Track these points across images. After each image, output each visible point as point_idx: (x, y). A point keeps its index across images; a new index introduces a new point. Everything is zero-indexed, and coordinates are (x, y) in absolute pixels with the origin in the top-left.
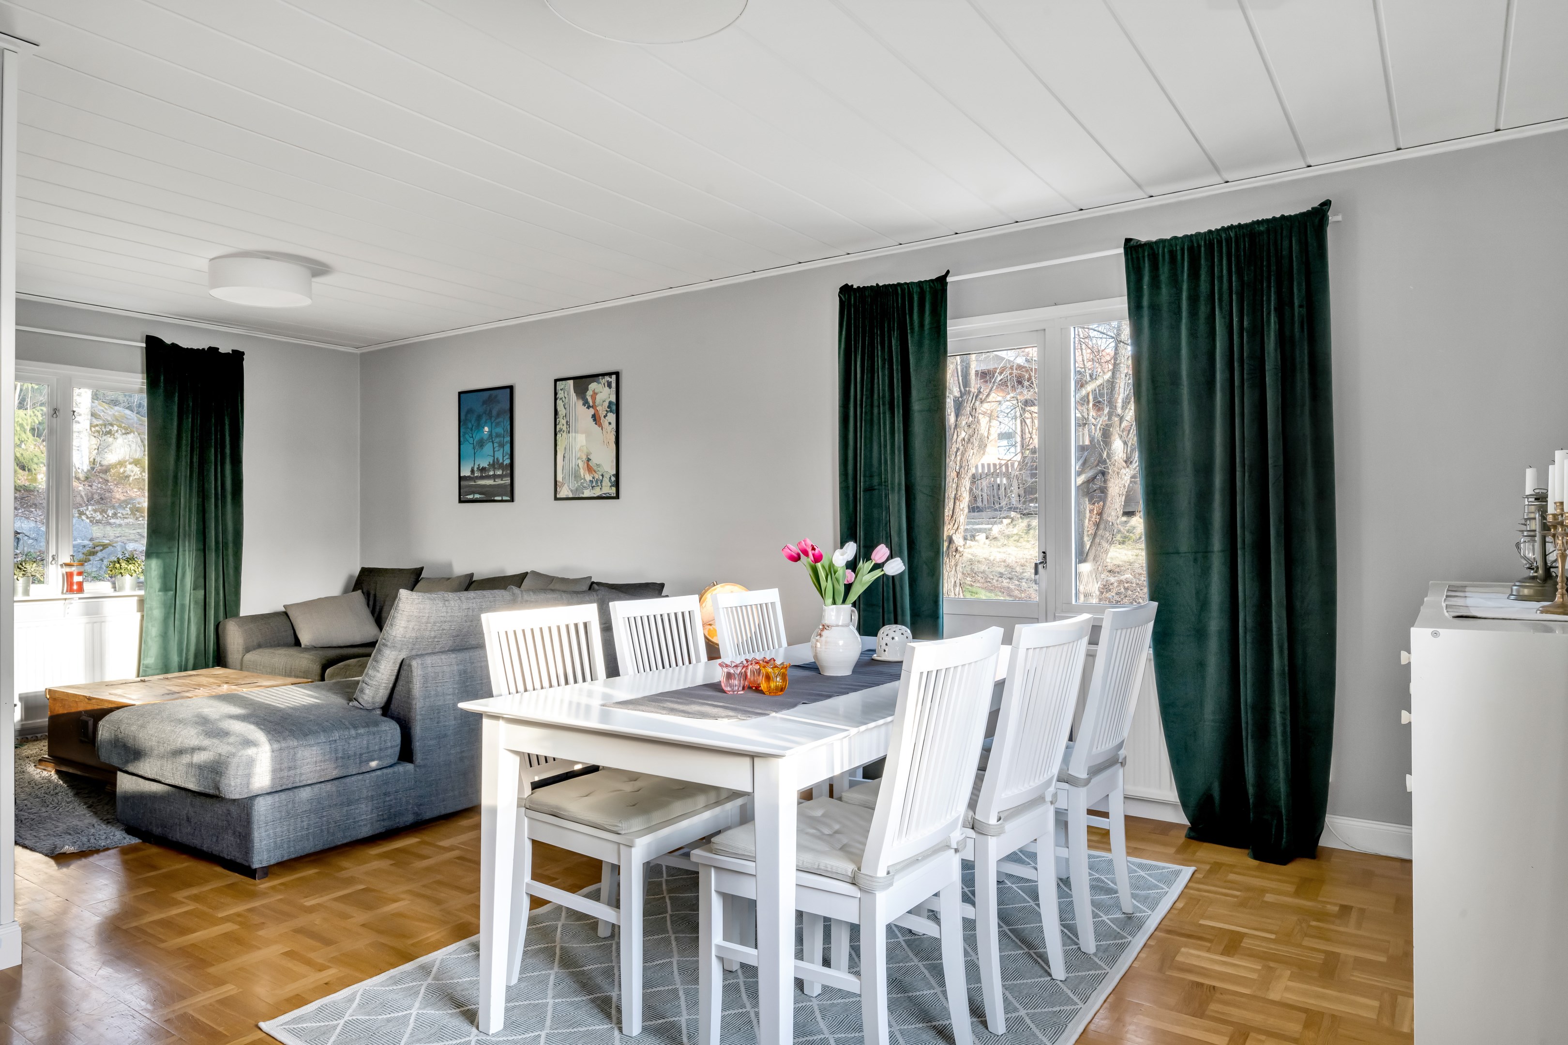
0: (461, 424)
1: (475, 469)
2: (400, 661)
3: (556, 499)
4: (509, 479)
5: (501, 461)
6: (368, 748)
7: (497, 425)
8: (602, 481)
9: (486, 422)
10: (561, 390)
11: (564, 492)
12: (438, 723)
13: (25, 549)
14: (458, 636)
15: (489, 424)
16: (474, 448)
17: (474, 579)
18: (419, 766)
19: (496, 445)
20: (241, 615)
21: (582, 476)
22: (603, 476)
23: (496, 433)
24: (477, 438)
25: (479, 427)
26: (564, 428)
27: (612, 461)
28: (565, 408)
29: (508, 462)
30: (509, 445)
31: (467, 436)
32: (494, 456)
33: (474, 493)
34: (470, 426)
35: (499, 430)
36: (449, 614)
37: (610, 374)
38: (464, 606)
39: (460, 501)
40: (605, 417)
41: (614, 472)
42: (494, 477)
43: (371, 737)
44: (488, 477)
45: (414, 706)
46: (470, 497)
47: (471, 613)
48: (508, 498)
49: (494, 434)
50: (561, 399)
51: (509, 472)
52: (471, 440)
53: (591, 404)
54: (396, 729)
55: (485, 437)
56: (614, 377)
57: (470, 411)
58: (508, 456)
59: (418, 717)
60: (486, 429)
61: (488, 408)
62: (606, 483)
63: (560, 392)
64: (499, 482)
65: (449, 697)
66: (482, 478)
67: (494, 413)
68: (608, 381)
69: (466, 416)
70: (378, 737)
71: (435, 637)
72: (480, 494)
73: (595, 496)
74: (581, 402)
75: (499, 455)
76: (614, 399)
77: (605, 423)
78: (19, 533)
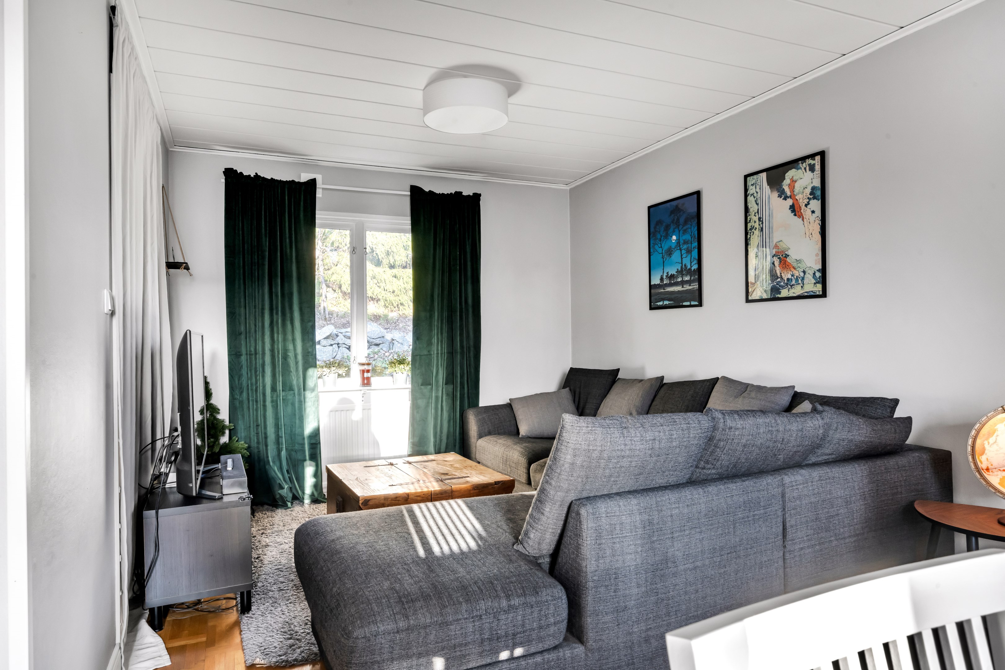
0: (651, 236)
1: (665, 277)
2: (567, 504)
3: (748, 301)
4: (697, 284)
5: (689, 267)
6: (523, 626)
7: (685, 232)
8: (803, 279)
9: (674, 231)
10: (752, 185)
11: (755, 295)
12: (615, 592)
13: (396, 349)
14: (640, 474)
15: (677, 230)
16: (663, 258)
17: (665, 381)
18: (592, 651)
19: (683, 252)
20: (480, 406)
21: (779, 274)
22: (804, 272)
23: (684, 241)
24: (666, 247)
25: (667, 236)
26: (757, 225)
27: (817, 255)
28: (757, 204)
29: (695, 267)
30: (696, 250)
31: (656, 247)
32: (682, 263)
33: (663, 300)
34: (659, 236)
35: (687, 237)
36: (628, 447)
37: (812, 156)
38: (649, 436)
39: (651, 308)
40: (806, 205)
41: (819, 266)
42: (683, 283)
43: (528, 611)
44: (676, 284)
45: (584, 569)
46: (660, 303)
47: (657, 445)
48: (696, 303)
49: (682, 242)
50: (753, 194)
51: (696, 277)
52: (660, 250)
53: (789, 194)
54: (560, 598)
55: (673, 246)
56: (818, 158)
57: (659, 223)
58: (695, 262)
59: (591, 584)
60: (674, 237)
61: (676, 217)
62: (809, 279)
63: (751, 187)
64: (687, 287)
65: (629, 557)
66: (671, 285)
67: (682, 220)
68: (810, 165)
69: (655, 228)
70: (536, 610)
71: (611, 476)
72: (669, 300)
73: (795, 295)
74: (776, 194)
75: (687, 261)
76: (817, 183)
77: (807, 212)
78: (393, 340)
